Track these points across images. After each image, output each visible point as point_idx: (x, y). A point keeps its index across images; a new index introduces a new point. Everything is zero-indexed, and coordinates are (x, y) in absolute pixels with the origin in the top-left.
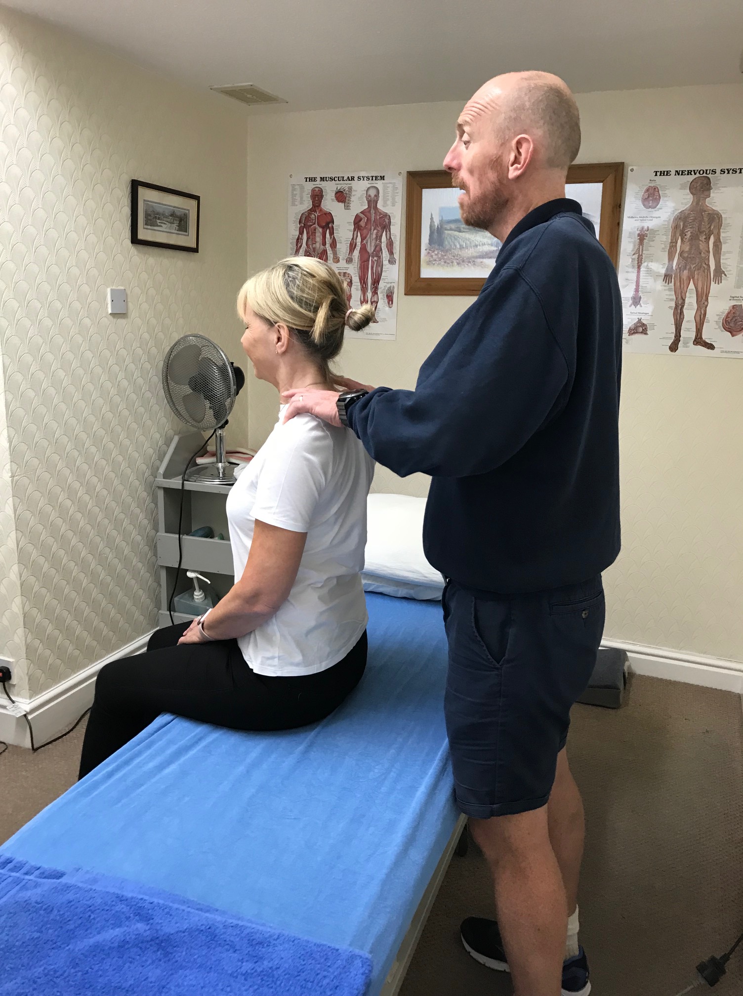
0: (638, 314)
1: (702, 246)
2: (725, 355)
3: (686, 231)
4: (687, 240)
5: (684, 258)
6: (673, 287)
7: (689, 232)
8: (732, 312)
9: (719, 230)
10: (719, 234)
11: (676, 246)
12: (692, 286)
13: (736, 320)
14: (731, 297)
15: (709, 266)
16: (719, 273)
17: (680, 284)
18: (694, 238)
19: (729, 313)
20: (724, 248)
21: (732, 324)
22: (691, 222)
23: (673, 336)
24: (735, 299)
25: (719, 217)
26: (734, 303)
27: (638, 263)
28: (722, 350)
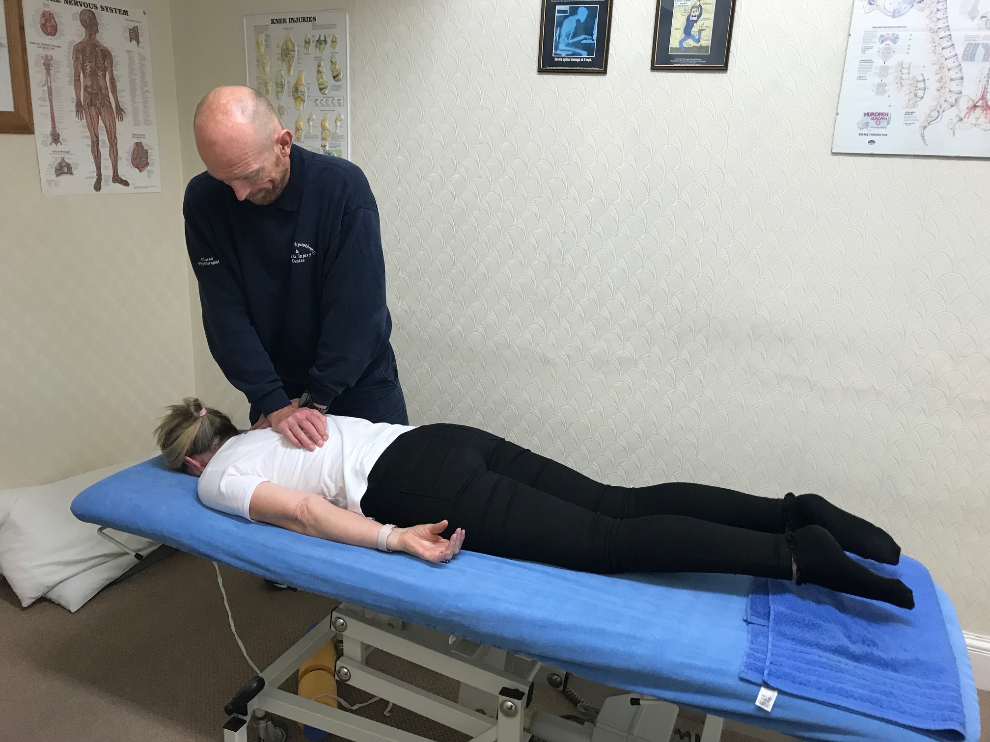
0: (60, 153)
1: (101, 83)
2: (137, 191)
3: (86, 65)
4: (87, 75)
5: (88, 93)
6: (86, 124)
7: (88, 67)
8: (136, 149)
9: (112, 67)
10: (112, 71)
11: (79, 80)
12: (101, 123)
13: (140, 156)
14: (133, 134)
15: (110, 102)
16: (120, 111)
17: (91, 121)
18: (94, 74)
19: (134, 150)
20: (119, 86)
21: (138, 161)
22: (88, 56)
23: (95, 174)
24: (136, 136)
25: (110, 54)
26: (136, 140)
27: (49, 96)
28: (135, 186)
